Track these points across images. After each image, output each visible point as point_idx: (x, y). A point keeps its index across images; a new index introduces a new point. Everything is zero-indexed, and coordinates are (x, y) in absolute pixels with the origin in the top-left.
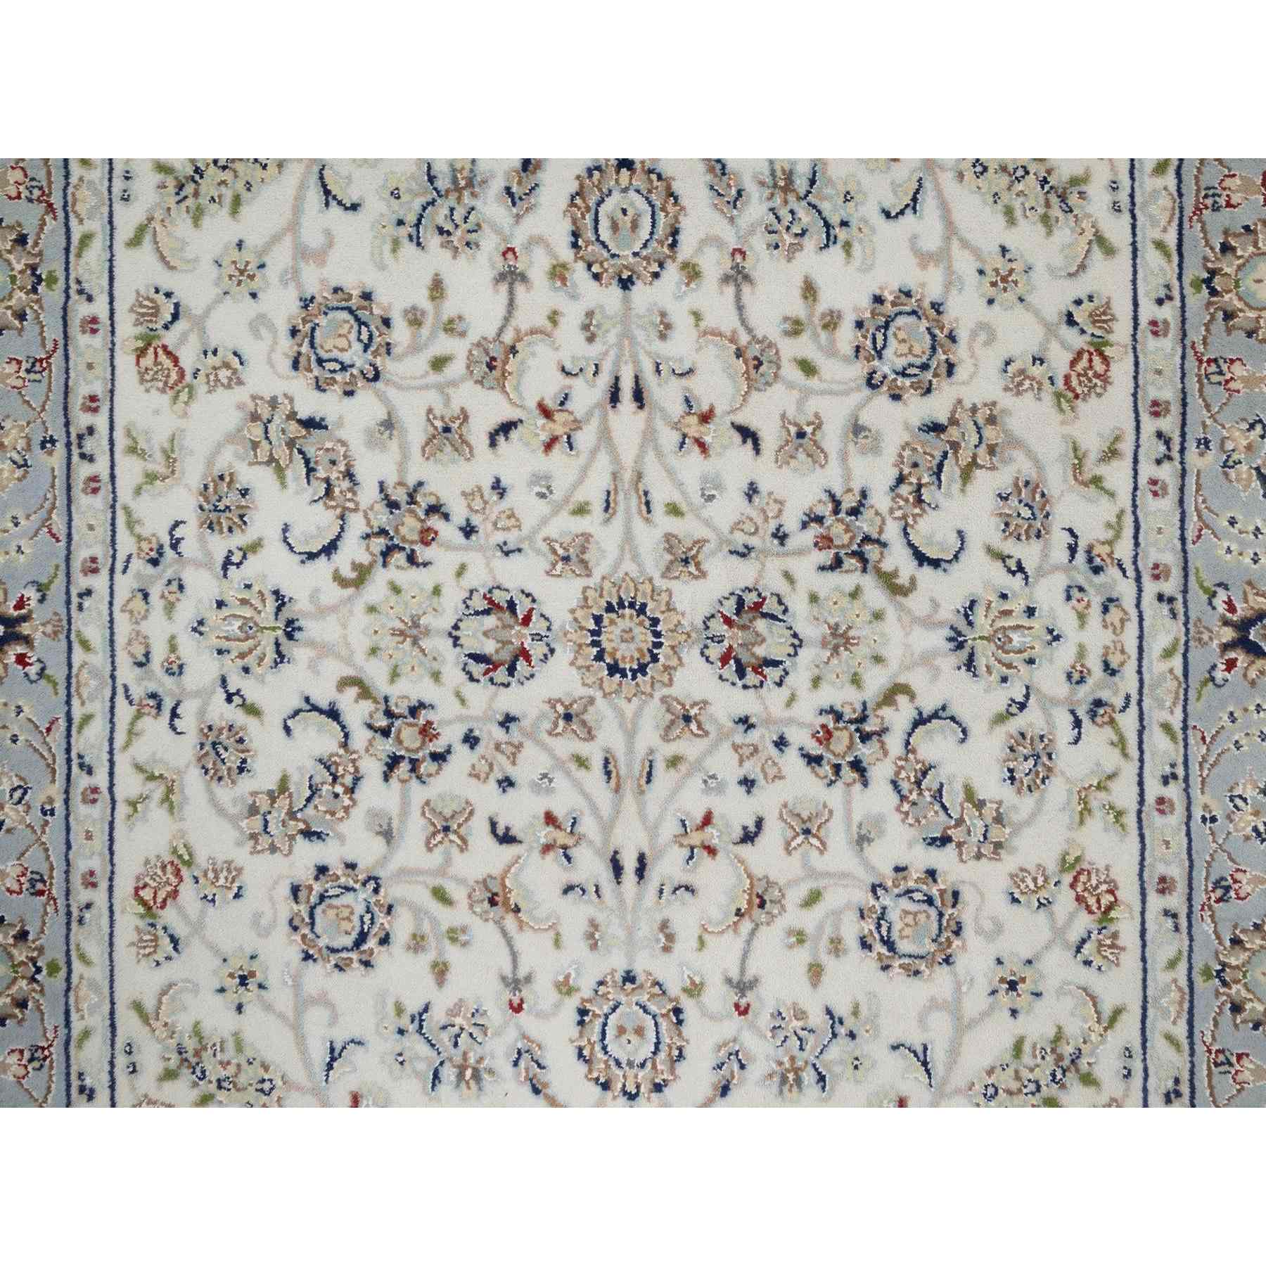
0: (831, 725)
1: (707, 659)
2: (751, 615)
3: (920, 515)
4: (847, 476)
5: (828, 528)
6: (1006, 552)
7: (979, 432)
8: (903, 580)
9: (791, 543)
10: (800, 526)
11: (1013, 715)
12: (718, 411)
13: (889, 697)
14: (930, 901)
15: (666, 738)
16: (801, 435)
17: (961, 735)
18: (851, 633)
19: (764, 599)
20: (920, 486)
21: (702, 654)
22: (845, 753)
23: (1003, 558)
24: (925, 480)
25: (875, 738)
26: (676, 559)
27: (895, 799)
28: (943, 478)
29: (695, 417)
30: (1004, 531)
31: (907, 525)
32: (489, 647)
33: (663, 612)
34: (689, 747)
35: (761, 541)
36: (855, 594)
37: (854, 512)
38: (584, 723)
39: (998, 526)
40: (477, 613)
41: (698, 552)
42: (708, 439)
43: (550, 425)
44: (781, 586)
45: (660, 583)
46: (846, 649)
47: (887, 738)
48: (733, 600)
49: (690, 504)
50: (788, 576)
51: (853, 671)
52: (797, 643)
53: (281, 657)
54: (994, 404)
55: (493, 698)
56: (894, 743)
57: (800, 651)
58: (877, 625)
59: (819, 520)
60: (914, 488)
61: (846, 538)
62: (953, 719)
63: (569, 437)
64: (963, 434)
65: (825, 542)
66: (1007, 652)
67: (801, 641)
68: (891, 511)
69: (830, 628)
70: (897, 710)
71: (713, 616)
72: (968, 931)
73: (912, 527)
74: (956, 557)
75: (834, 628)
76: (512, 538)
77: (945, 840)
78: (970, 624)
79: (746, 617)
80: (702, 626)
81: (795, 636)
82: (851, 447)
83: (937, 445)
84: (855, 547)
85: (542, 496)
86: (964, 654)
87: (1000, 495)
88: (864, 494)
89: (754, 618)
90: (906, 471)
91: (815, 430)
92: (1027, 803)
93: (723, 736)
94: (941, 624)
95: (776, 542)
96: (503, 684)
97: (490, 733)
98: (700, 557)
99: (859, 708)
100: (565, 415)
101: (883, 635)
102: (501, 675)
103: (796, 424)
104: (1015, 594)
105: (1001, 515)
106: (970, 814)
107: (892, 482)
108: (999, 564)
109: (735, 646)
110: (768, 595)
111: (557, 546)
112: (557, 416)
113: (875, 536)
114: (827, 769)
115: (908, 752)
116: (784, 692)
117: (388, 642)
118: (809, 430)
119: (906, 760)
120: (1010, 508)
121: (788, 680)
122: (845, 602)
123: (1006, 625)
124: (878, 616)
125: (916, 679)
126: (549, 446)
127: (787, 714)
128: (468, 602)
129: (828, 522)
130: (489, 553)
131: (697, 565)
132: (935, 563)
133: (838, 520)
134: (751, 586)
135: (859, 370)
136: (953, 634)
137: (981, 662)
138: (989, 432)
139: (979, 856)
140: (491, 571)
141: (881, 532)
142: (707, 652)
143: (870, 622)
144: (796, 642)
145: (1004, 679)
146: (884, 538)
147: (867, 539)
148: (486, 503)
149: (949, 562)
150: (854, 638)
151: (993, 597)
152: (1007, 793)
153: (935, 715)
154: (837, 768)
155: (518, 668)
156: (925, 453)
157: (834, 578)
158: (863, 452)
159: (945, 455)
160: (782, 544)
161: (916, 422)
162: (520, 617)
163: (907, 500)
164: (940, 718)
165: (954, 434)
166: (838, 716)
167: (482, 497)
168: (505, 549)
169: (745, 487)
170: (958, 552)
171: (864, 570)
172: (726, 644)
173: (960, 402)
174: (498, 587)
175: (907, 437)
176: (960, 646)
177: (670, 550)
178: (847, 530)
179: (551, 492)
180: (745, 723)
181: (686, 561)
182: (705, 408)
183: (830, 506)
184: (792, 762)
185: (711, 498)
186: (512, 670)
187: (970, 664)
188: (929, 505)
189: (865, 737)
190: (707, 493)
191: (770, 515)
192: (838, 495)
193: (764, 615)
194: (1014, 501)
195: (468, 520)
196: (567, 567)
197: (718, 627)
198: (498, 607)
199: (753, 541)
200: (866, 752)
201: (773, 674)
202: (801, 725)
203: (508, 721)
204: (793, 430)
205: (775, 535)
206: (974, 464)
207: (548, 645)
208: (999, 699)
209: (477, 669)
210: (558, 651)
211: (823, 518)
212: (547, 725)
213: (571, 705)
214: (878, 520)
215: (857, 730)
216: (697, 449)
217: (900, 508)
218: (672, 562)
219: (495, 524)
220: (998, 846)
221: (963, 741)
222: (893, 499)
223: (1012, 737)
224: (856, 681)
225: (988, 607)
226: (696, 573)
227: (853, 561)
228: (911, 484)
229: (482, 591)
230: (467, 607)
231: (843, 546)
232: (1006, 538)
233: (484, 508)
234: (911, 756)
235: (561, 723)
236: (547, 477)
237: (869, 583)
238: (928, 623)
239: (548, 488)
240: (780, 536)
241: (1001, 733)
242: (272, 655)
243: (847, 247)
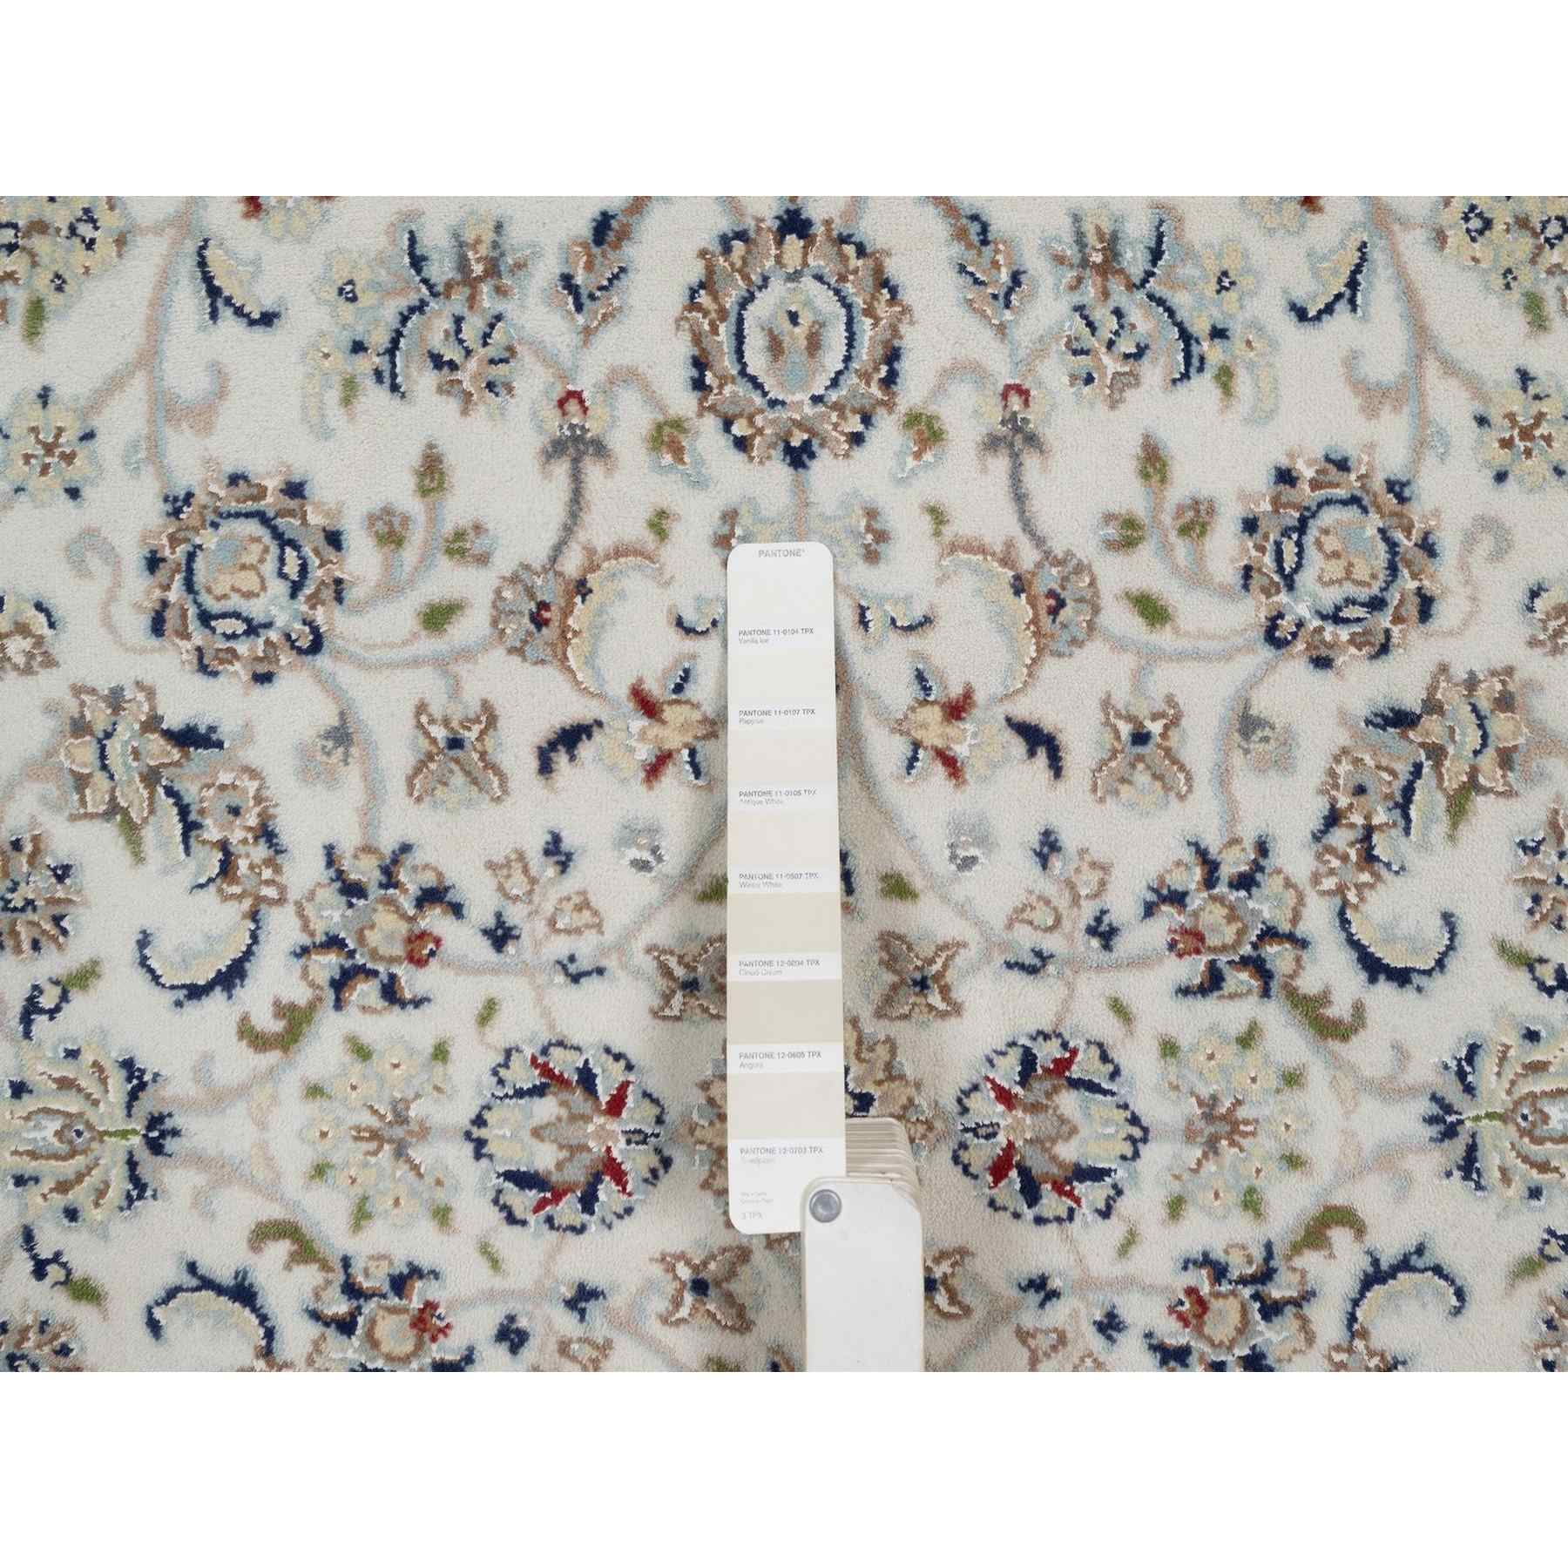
0: (1205, 1289)
1: (966, 1170)
2: (1047, 1085)
3: (1371, 886)
4: (1231, 814)
5: (1196, 914)
6: (1536, 953)
7: (1481, 726)
8: (1339, 1009)
9: (1125, 945)
10: (1141, 911)
11: (1551, 1259)
12: (980, 697)
13: (1315, 1234)
16: (1141, 738)
17: (1454, 1301)
18: (1242, 1113)
19: (1074, 1052)
20: (1369, 830)
21: (956, 1159)
22: (1233, 1342)
23: (1530, 963)
24: (1380, 818)
25: (1290, 1311)
26: (903, 982)
28: (1413, 813)
29: (937, 709)
30: (1531, 912)
31: (1345, 904)
32: (544, 1158)
33: (879, 1083)
35: (1068, 942)
36: (1247, 1040)
37: (1245, 882)
38: (729, 1298)
39: (1520, 901)
40: (520, 1094)
41: (945, 966)
42: (960, 750)
43: (655, 730)
44: (1107, 1027)
46: (1233, 1143)
47: (1312, 1311)
48: (1014, 1057)
49: (930, 876)
50: (1119, 1009)
51: (1245, 1184)
53: (139, 1188)
54: (1509, 671)
55: (551, 1256)
56: (1327, 1319)
57: (1144, 1150)
58: (1294, 1099)
59: (1178, 899)
60: (1359, 834)
61: (1229, 933)
62: (1438, 1270)
63: (693, 753)
64: (1452, 730)
65: (1189, 940)
66: (1539, 1141)
67: (1145, 1130)
68: (1316, 879)
69: (1200, 1103)
70: (1331, 1256)
71: (976, 1088)
73: (1356, 907)
74: (1440, 963)
75: (1209, 1106)
76: (586, 949)
78: (1469, 1089)
79: (1039, 1088)
80: (953, 1107)
81: (1134, 1120)
82: (1237, 759)
83: (1401, 751)
84: (1247, 949)
85: (642, 866)
86: (1458, 1147)
87: (1522, 845)
88: (1262, 849)
89: (1056, 1090)
90: (1343, 802)
91: (1166, 727)
93: (999, 1315)
94: (1412, 1091)
95: (1095, 943)
96: (573, 1229)
97: (549, 1324)
98: (950, 976)
99: (1258, 1254)
100: (685, 709)
101: (1302, 1115)
102: (567, 1211)
103: (1130, 718)
104: (1553, 1032)
105: (1525, 880)
107: (1316, 824)
108: (1523, 976)
109: (1019, 1143)
110: (1082, 1045)
111: (673, 962)
112: (669, 713)
113: (1285, 927)
115: (1353, 1335)
116: (1114, 1230)
117: (347, 1153)
118: (1155, 728)
119: (1350, 1350)
120: (1542, 867)
121: (1122, 1205)
122: (1229, 1054)
123: (1537, 1089)
124: (1292, 1079)
125: (1368, 1198)
126: (654, 769)
127: (1118, 1270)
128: (502, 1072)
129: (1195, 902)
130: (541, 979)
131: (945, 991)
132: (1401, 977)
133: (1214, 899)
134: (1048, 1029)
135: (1250, 612)
136: (1435, 1110)
137: (1490, 1162)
138: (1501, 726)
140: (546, 1013)
141: (1296, 918)
142: (965, 1157)
143: (1278, 1091)
144: (1137, 1133)
145: (1535, 1193)
146: (1300, 931)
147: (1270, 934)
148: (533, 881)
149: (1428, 973)
150: (1246, 1122)
151: (1512, 1038)
153: (1404, 1265)
155: (602, 1195)
156: (1378, 767)
157: (1209, 1008)
158: (1261, 768)
159: (1417, 770)
160: (1107, 947)
161: (1362, 709)
162: (604, 1099)
163: (1345, 858)
164: (1413, 1269)
165: (1432, 728)
166: (1219, 1272)
167: (526, 870)
168: (572, 968)
169: (1034, 840)
170: (1444, 954)
171: (1266, 993)
172: (1001, 1139)
173: (1444, 669)
174: (560, 1044)
175: (1343, 739)
176: (1450, 1132)
177: (891, 963)
178: (1232, 917)
179: (659, 859)
180: (1041, 1288)
181: (922, 985)
182: (956, 691)
183: (1198, 873)
184: (1131, 1360)
185: (968, 863)
186: (588, 1201)
187: (1469, 1166)
188: (1388, 865)
189: (1271, 1310)
190: (962, 853)
191: (1083, 892)
192: (1213, 852)
193: (1076, 1084)
194: (1549, 855)
195: (499, 915)
196: (694, 1002)
197: (985, 1108)
198: (561, 1081)
199: (1050, 943)
200: (1273, 1337)
201: (1092, 1194)
202: (1147, 1289)
203: (582, 1298)
204: (1125, 729)
205: (1092, 931)
206: (1472, 785)
207: (658, 1151)
208: (1525, 1233)
209: (522, 1199)
210: (679, 1161)
211: (1185, 894)
212: (660, 1305)
213: (705, 1264)
214: (1290, 898)
215: (1256, 1297)
216: (940, 770)
217: (1332, 872)
218: (894, 988)
219: (552, 923)
221: (1457, 1311)
222: (1319, 856)
223: (1551, 1302)
224: (1252, 1203)
225: (1503, 1058)
226: (942, 1006)
227: (1244, 976)
228: (1352, 826)
229: (529, 1052)
230: (501, 1082)
231: (1224, 948)
232: (1536, 925)
233: (530, 892)
234: (1359, 1344)
235: (689, 1298)
236: (653, 831)
237: (1274, 1017)
238: (1389, 1091)
239: (654, 851)
240: (1103, 932)
241: (1530, 1294)
242: (119, 1183)
243: (1225, 377)
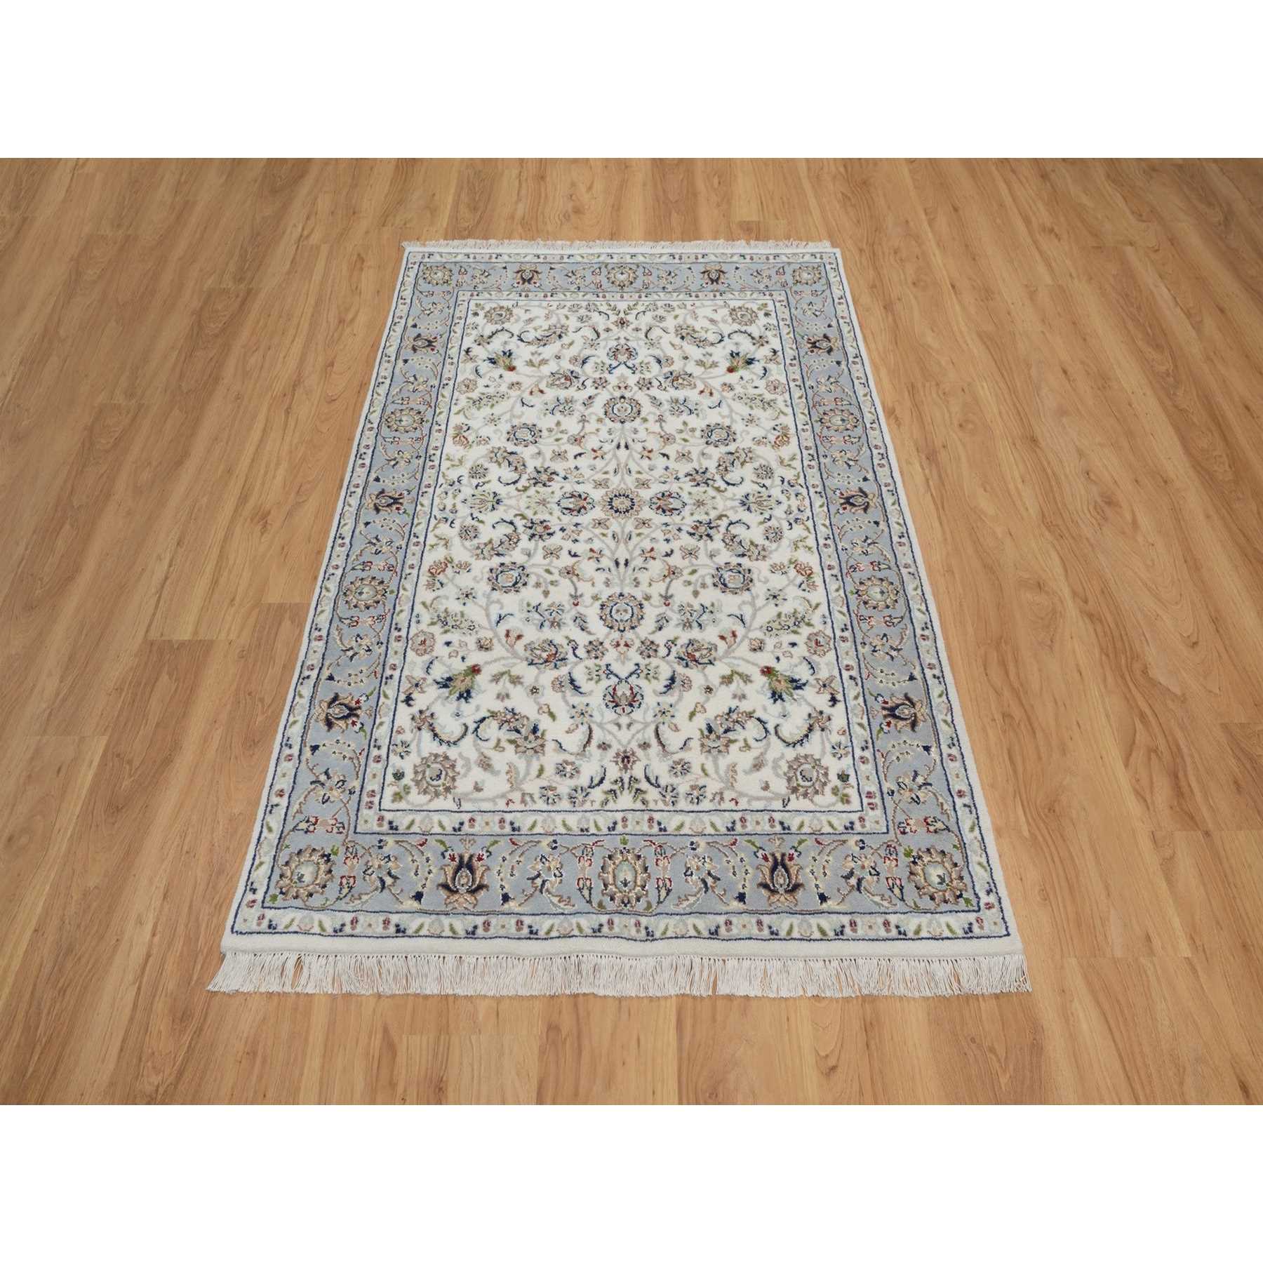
0: (698, 525)
1: (652, 509)
2: (667, 497)
3: (727, 473)
4: (700, 465)
5: (694, 477)
7: (746, 454)
8: (722, 488)
9: (681, 480)
10: (684, 476)
11: (766, 522)
12: (654, 450)
13: (720, 517)
14: (740, 572)
15: (636, 528)
16: (684, 455)
19: (672, 494)
20: (726, 467)
21: (650, 507)
22: (704, 532)
23: (758, 483)
24: (728, 465)
25: (715, 528)
26: (640, 484)
27: (723, 544)
28: (735, 465)
29: (647, 452)
30: (757, 477)
31: (723, 476)
32: (571, 506)
33: (635, 497)
34: (645, 530)
35: (672, 479)
36: (705, 492)
37: (704, 473)
38: (605, 525)
39: (755, 475)
40: (567, 498)
41: (648, 482)
42: (651, 456)
44: (679, 491)
45: (633, 489)
46: (703, 506)
47: (720, 529)
48: (661, 494)
49: (645, 471)
50: (681, 488)
51: (705, 511)
52: (684, 504)
53: (494, 508)
54: (750, 448)
55: (572, 519)
56: (722, 530)
57: (686, 507)
58: (714, 500)
61: (701, 479)
62: (743, 523)
64: (741, 455)
65: (694, 480)
66: (762, 506)
67: (686, 504)
68: (717, 472)
69: (696, 500)
70: (723, 521)
71: (653, 498)
72: (755, 581)
73: (725, 476)
74: (741, 483)
75: (698, 501)
76: (581, 480)
77: (743, 555)
78: (748, 499)
79: (665, 498)
80: (649, 500)
81: (684, 502)
82: (701, 458)
83: (731, 457)
84: (704, 481)
85: (592, 470)
86: (746, 507)
87: (755, 469)
88: (707, 469)
89: (669, 498)
90: (721, 463)
91: (688, 454)
92: (774, 546)
93: (657, 527)
94: (737, 499)
96: (576, 515)
97: (570, 528)
98: (649, 484)
99: (708, 520)
101: (716, 502)
102: (575, 513)
103: (682, 452)
104: (763, 492)
105: (756, 473)
106: (752, 548)
107: (717, 466)
108: (757, 485)
109: (662, 505)
110: (673, 492)
111: (597, 482)
113: (711, 478)
114: (697, 536)
115: (727, 532)
116: (680, 517)
117: (533, 505)
118: (686, 454)
119: (727, 534)
120: (759, 471)
121: (682, 513)
122: (701, 494)
123: (761, 500)
124: (713, 498)
125: (729, 513)
127: (681, 522)
128: (564, 495)
129: (694, 475)
130: (572, 483)
131: (647, 485)
132: (734, 485)
133: (698, 475)
134: (667, 490)
135: (704, 440)
136: (741, 502)
137: (753, 509)
138: (750, 455)
139: (757, 559)
140: (572, 487)
141: (713, 477)
143: (711, 499)
145: (762, 513)
146: (714, 479)
147: (708, 479)
148: (572, 471)
149: (738, 484)
150: (705, 503)
151: (755, 493)
152: (767, 543)
153: (737, 522)
154: (701, 536)
155: (582, 511)
156: (727, 459)
157: (698, 488)
158: (706, 459)
159: (734, 460)
161: (724, 452)
162: (583, 498)
163: (722, 470)
164: (739, 523)
165: (737, 455)
166: (700, 523)
167: (570, 470)
168: (578, 482)
169: (664, 467)
171: (708, 487)
172: (658, 504)
173: (739, 447)
174: (575, 492)
175: (720, 456)
176: (744, 505)
177: (638, 482)
178: (701, 477)
180: (666, 525)
181: (643, 485)
182: (650, 449)
183: (694, 471)
184: (684, 535)
185: (652, 470)
186: (579, 512)
187: (749, 509)
188: (730, 471)
189: (711, 528)
191: (673, 473)
192: (697, 469)
193: (672, 497)
195: (565, 476)
196: (600, 486)
197: (655, 500)
198: (575, 496)
199: (667, 480)
200: (712, 532)
201: (676, 512)
202: (687, 525)
203: (577, 525)
204: (681, 454)
205: (675, 479)
207: (593, 505)
208: (761, 518)
209: (566, 512)
210: (597, 507)
211: (692, 474)
212: (591, 526)
213: (601, 520)
214: (712, 475)
215: (708, 526)
216: (647, 459)
217: (720, 471)
218: (638, 485)
219: (575, 477)
220: (764, 557)
221: (748, 528)
222: (717, 470)
223: (766, 528)
225: (754, 495)
226: (647, 487)
227: (704, 484)
228: (723, 466)
229: (569, 493)
231: (700, 481)
232: (758, 479)
233: (571, 473)
234: (729, 533)
235: (596, 525)
236: (594, 466)
237: (710, 490)
238: (732, 499)
239: (594, 468)
240: (677, 479)
241: (762, 527)
242: (490, 508)
243: (697, 415)
